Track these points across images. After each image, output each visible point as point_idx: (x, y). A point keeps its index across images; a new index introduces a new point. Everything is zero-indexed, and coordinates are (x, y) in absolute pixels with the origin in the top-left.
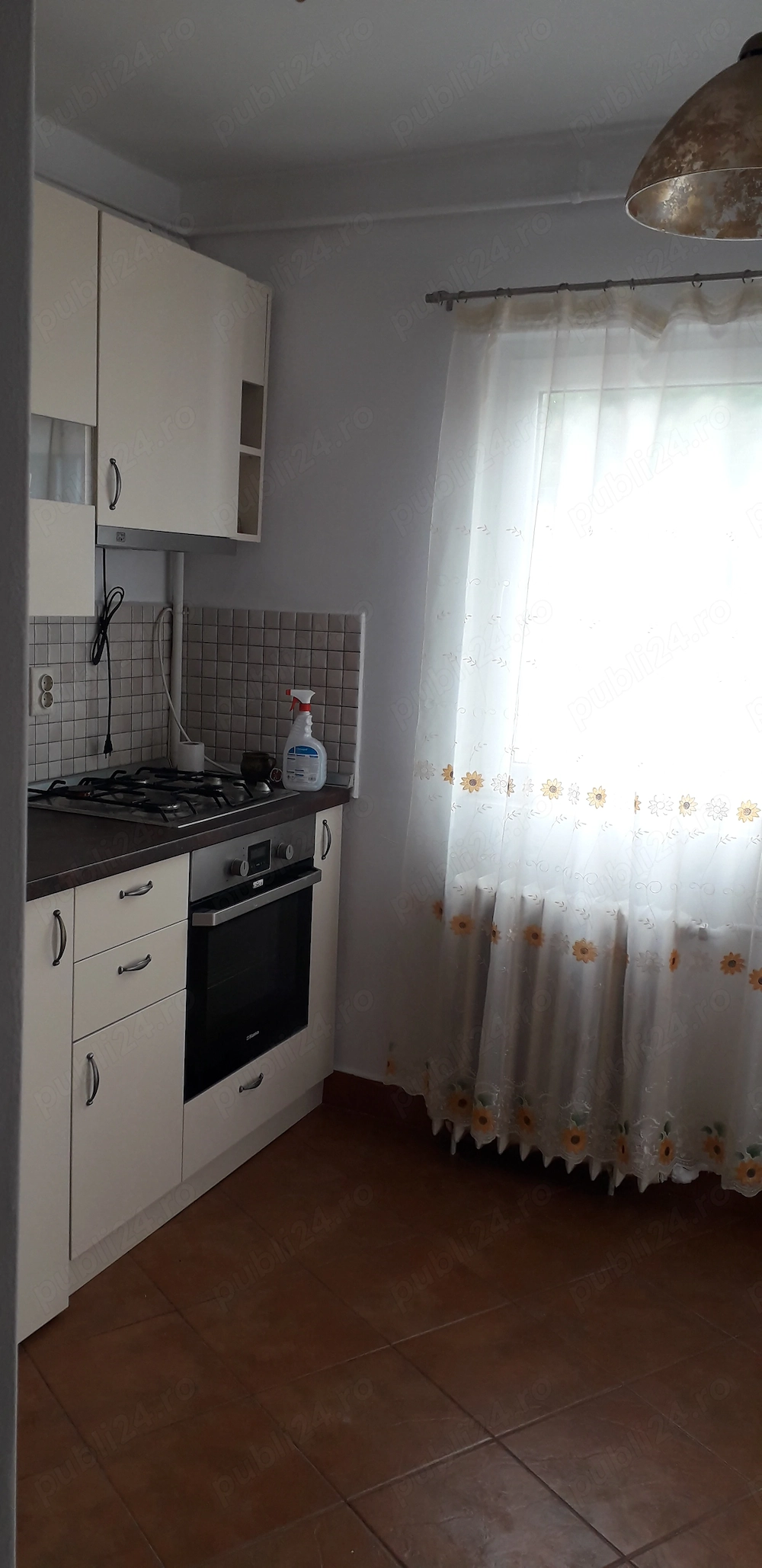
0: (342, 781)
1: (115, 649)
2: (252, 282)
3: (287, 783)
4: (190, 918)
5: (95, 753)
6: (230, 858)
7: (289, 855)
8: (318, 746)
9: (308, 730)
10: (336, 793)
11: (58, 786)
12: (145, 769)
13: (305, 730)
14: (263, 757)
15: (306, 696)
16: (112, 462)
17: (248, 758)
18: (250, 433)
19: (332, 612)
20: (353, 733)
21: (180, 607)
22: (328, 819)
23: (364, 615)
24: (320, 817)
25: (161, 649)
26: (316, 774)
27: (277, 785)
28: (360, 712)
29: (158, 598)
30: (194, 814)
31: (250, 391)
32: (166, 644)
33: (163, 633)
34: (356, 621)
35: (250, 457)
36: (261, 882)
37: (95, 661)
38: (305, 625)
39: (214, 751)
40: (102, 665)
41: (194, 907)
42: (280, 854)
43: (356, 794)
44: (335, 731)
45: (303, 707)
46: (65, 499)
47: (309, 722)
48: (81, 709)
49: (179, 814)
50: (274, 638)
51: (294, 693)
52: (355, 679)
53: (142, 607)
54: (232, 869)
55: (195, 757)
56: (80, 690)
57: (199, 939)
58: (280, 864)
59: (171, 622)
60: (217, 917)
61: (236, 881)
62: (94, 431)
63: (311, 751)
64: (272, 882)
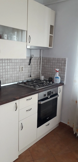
0: (63, 82)
1: (32, 63)
2: (52, 10)
3: (54, 82)
4: (38, 102)
5: (29, 77)
6: (45, 94)
7: (54, 93)
8: (59, 77)
9: (58, 75)
10: (62, 84)
11: (23, 82)
12: (36, 79)
13: (57, 75)
14: (52, 78)
15: (58, 70)
16: (29, 36)
17: (49, 78)
18: (51, 32)
19: (62, 58)
20: (65, 75)
21: (41, 57)
22: (60, 88)
23: (67, 58)
24: (59, 87)
25: (39, 63)
26: (59, 81)
27: (53, 82)
28: (66, 72)
29: (39, 56)
30: (40, 87)
31: (51, 27)
32: (40, 62)
33: (39, 61)
34: (66, 59)
35: (52, 36)
36: (49, 97)
37: (29, 65)
38: (58, 60)
39: (45, 77)
40: (30, 65)
41: (39, 101)
42: (53, 93)
43: (65, 84)
44: (62, 75)
45: (57, 71)
46: (21, 41)
47: (58, 74)
48: (27, 71)
49: (38, 87)
50: (54, 61)
51: (56, 69)
52: (65, 67)
53: (36, 57)
54: (45, 95)
55: (42, 78)
56: (27, 69)
57: (39, 106)
58: (53, 94)
59: (40, 59)
60: (42, 102)
61: (45, 97)
62: (27, 31)
63: (58, 78)
64: (51, 97)
